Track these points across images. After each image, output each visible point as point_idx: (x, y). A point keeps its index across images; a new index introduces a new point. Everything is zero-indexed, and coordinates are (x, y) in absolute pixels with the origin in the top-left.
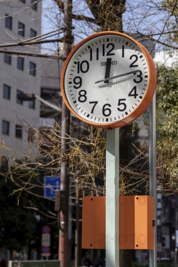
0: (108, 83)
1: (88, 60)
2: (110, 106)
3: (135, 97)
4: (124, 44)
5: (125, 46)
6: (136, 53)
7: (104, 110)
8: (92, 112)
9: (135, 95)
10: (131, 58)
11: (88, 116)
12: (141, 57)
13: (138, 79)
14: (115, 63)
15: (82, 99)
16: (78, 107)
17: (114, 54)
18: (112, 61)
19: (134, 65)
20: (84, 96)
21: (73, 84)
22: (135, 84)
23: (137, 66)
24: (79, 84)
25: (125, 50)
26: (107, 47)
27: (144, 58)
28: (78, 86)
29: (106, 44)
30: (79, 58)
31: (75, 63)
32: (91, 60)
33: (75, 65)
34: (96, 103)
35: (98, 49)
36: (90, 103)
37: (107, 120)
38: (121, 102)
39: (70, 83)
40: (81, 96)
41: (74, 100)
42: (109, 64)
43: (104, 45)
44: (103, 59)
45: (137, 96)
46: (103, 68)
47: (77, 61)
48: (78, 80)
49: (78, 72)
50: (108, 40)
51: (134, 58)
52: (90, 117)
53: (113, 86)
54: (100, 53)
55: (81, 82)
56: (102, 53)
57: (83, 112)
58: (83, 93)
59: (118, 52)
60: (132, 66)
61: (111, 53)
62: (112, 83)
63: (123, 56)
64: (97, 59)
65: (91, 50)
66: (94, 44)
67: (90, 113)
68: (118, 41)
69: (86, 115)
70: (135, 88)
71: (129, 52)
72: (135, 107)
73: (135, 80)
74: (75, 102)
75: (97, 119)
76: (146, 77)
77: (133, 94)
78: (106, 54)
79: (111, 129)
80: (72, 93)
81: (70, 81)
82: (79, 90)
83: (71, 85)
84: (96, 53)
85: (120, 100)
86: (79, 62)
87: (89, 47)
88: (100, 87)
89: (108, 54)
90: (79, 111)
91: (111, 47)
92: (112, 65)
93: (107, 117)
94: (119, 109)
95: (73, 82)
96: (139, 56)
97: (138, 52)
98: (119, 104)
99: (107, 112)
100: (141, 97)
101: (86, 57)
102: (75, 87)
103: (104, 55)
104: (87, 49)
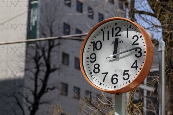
0: (116, 58)
1: (101, 40)
2: (117, 76)
3: (136, 69)
4: (128, 27)
5: (129, 29)
6: (137, 34)
7: (112, 79)
8: (104, 81)
9: (136, 67)
10: (133, 38)
11: (101, 84)
12: (141, 37)
13: (139, 55)
14: (121, 42)
15: (97, 70)
16: (93, 77)
17: (120, 35)
18: (119, 40)
19: (135, 43)
20: (98, 68)
21: (90, 59)
22: (137, 59)
23: (138, 44)
24: (94, 59)
25: (129, 32)
26: (116, 30)
27: (143, 38)
28: (93, 60)
29: (115, 27)
30: (94, 39)
31: (92, 43)
32: (103, 40)
33: (91, 44)
34: (107, 73)
35: (108, 32)
36: (103, 74)
37: (115, 87)
38: (126, 73)
39: (88, 58)
40: (95, 68)
41: (90, 72)
42: (116, 43)
43: (113, 28)
44: (112, 39)
45: (138, 68)
46: (112, 47)
47: (93, 41)
48: (93, 56)
49: (94, 50)
50: (116, 24)
51: (136, 38)
52: (102, 85)
53: (120, 60)
54: (110, 35)
55: (95, 58)
56: (112, 35)
57: (97, 81)
58: (97, 66)
59: (124, 33)
60: (134, 44)
61: (118, 34)
62: (119, 58)
63: (127, 37)
64: (108, 39)
65: (104, 32)
66: (106, 28)
67: (102, 82)
68: (124, 24)
69: (99, 83)
70: (136, 62)
71: (132, 33)
72: (136, 76)
73: (136, 56)
74: (91, 73)
75: (107, 87)
76: (145, 52)
77: (135, 66)
78: (114, 35)
79: (119, 94)
80: (88, 66)
81: (88, 56)
82: (94, 64)
83: (88, 60)
84: (107, 35)
85: (125, 71)
86: (94, 42)
87: (102, 30)
88: (110, 61)
89: (116, 35)
90: (94, 80)
91: (118, 29)
92: (119, 44)
93: (115, 85)
94: (124, 78)
95: (89, 58)
96: (139, 36)
97: (138, 33)
98: (124, 75)
99: (115, 81)
100: (140, 69)
101: (100, 38)
102: (91, 61)
103: (113, 36)
104: (101, 31)
